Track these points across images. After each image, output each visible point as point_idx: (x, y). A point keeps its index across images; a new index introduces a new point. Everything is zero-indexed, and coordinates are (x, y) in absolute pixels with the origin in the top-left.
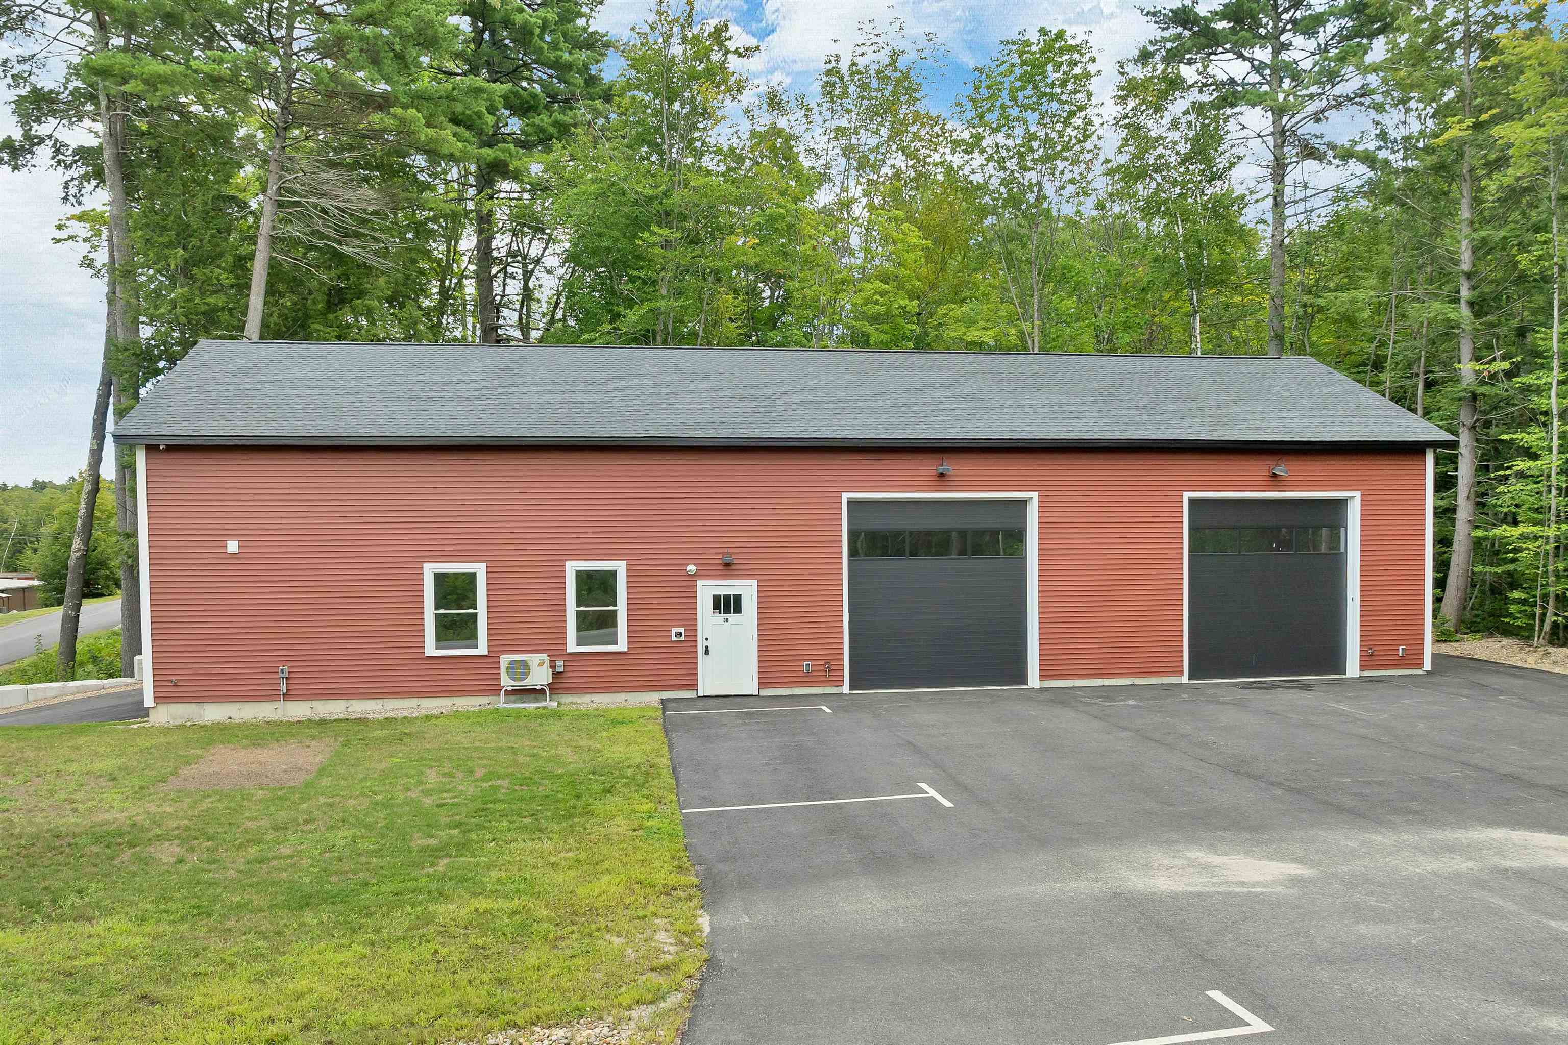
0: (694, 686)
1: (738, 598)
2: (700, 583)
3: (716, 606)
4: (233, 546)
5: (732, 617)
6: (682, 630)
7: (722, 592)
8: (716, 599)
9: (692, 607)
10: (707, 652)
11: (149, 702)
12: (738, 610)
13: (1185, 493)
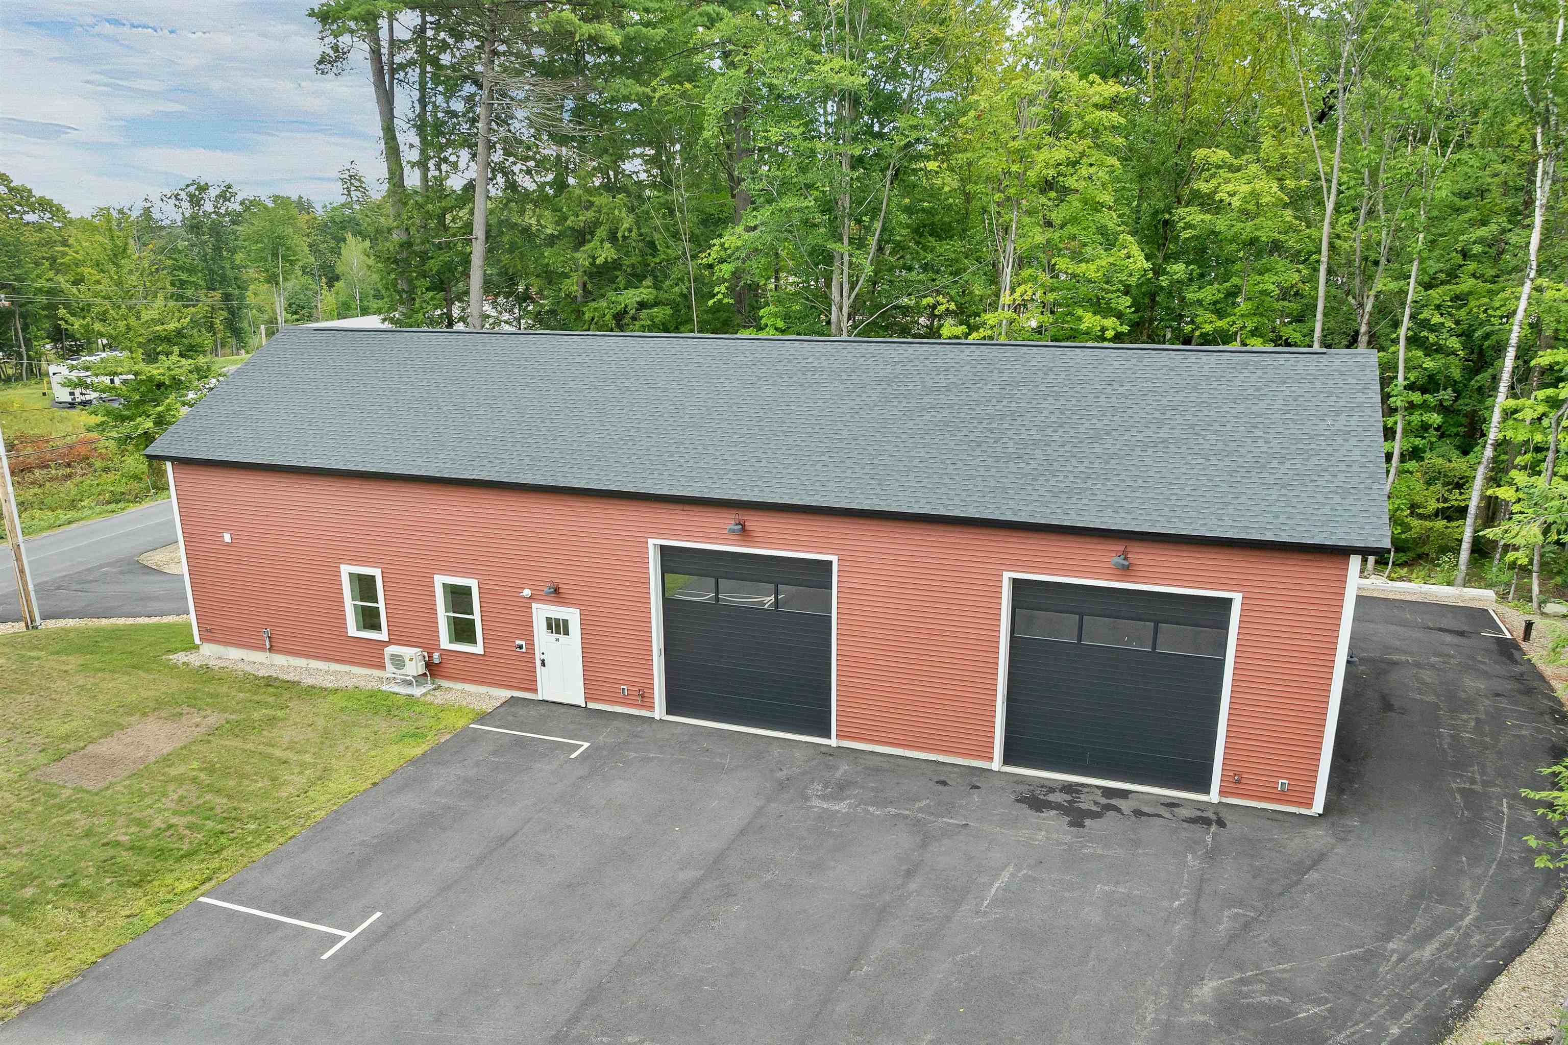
0: (535, 690)
1: (566, 622)
2: (534, 606)
3: (549, 627)
4: (227, 538)
5: (561, 637)
6: (523, 643)
7: (553, 616)
8: (549, 620)
9: (530, 624)
10: (543, 664)
11: (197, 641)
12: (566, 633)
13: (1004, 573)
